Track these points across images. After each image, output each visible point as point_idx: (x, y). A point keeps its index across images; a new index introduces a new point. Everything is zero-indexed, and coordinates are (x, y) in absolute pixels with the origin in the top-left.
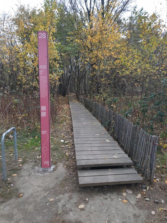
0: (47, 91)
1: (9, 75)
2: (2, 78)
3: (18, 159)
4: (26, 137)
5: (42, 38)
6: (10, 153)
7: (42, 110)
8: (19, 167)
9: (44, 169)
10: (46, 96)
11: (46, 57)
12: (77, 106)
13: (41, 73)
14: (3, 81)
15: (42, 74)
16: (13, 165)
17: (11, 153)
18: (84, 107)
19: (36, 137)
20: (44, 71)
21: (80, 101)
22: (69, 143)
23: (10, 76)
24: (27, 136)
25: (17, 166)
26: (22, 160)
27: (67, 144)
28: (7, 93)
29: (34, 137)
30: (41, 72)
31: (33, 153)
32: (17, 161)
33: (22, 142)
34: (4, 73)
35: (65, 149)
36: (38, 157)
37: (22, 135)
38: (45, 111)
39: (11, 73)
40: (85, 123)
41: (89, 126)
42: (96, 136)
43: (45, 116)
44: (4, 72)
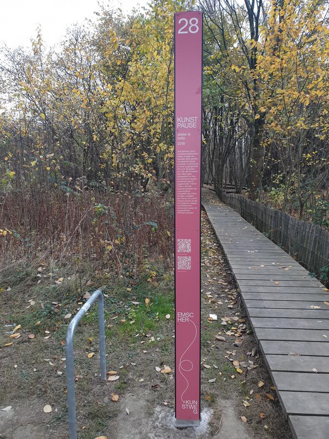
0: (195, 196)
1: (85, 150)
2: (71, 156)
3: (108, 374)
4: (123, 299)
5: (187, 32)
6: (87, 350)
7: (179, 251)
8: (112, 404)
9: (183, 423)
10: (191, 210)
11: (197, 93)
12: (223, 214)
13: (182, 141)
14: (72, 163)
15: (183, 143)
16: (94, 395)
17: (88, 347)
18: (241, 219)
19: (147, 301)
20: (189, 134)
21: (227, 202)
22: (232, 325)
23: (86, 153)
24: (126, 296)
25: (106, 399)
26: (118, 377)
27: (227, 328)
28: (80, 189)
29: (141, 299)
30: (181, 139)
31: (145, 352)
32: (106, 379)
33: (114, 313)
34: (74, 147)
35: (226, 345)
36: (158, 369)
37: (114, 292)
38: (188, 255)
39: (89, 147)
40: (262, 266)
41: (278, 278)
42: (312, 314)
43: (189, 268)
44: (75, 145)
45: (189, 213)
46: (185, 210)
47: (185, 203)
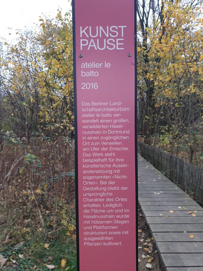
13: (91, 79)
20: (107, 65)
40: (171, 212)
45: (110, 244)
46: (102, 238)
47: (101, 222)
